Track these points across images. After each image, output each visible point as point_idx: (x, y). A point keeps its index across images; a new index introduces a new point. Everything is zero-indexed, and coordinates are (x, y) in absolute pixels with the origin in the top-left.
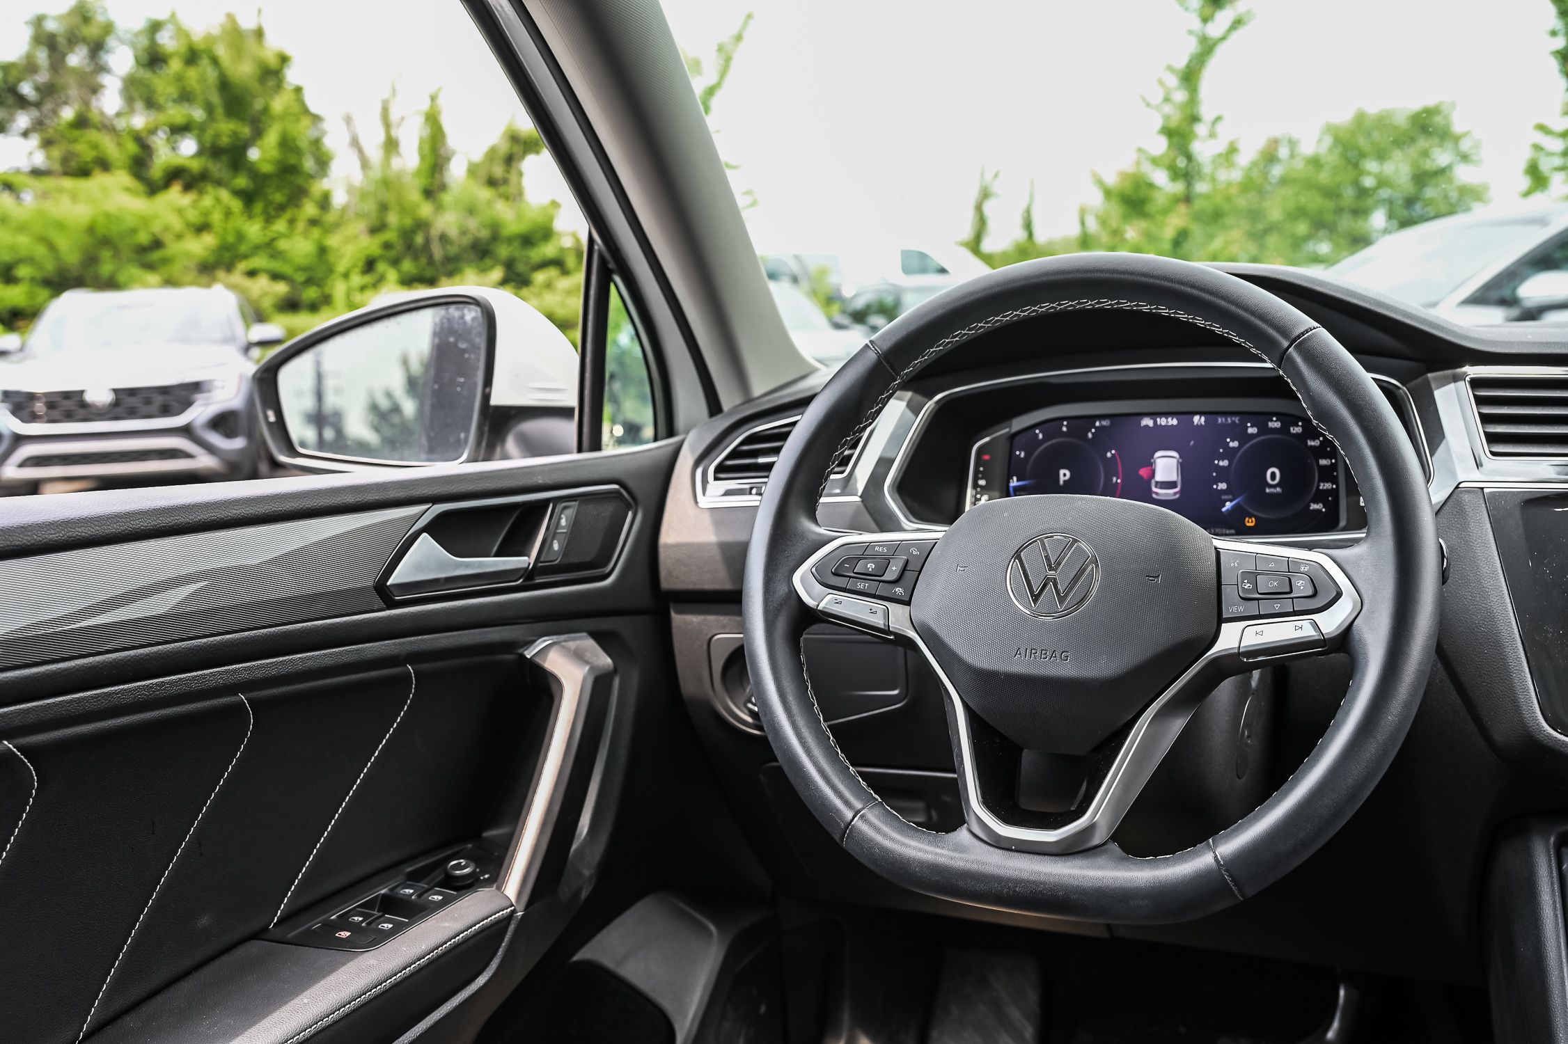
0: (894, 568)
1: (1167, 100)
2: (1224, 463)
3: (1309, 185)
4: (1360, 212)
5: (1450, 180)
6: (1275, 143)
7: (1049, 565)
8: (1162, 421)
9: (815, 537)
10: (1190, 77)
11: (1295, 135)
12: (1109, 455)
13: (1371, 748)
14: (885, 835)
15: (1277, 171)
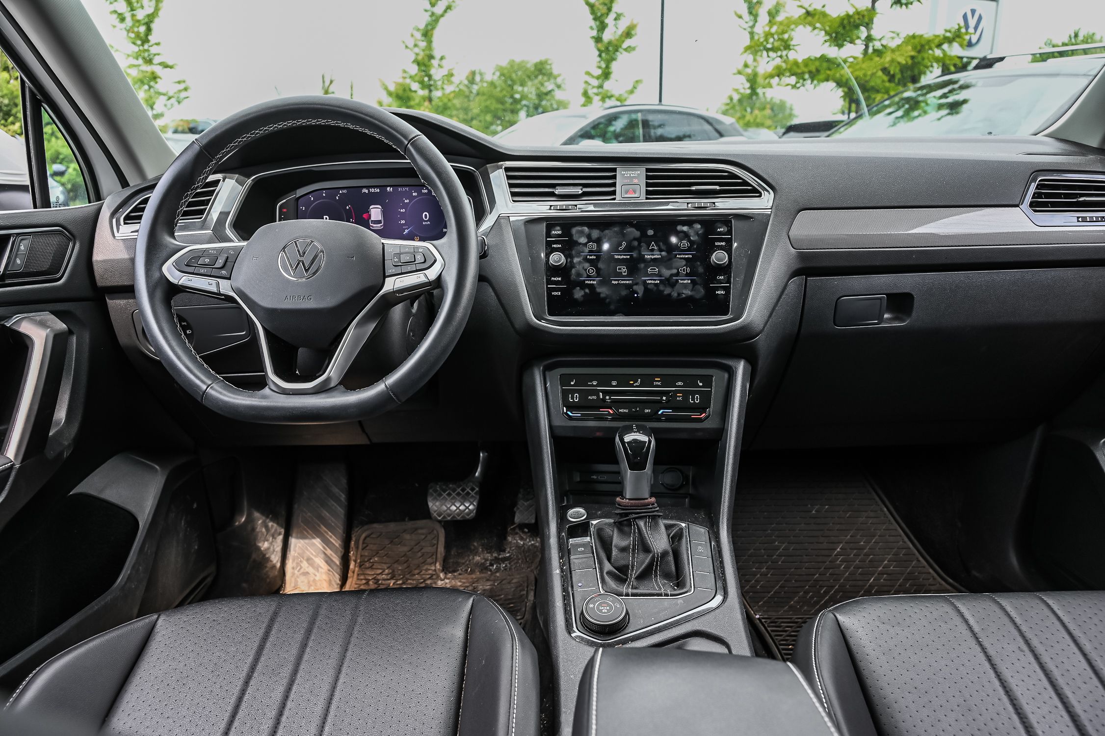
0: (220, 261)
1: (416, 45)
2: (403, 210)
3: (491, 96)
4: (514, 112)
5: (553, 97)
6: (473, 73)
7: (300, 254)
8: (372, 190)
9: (174, 246)
10: (427, 34)
11: (483, 71)
12: (348, 208)
13: (451, 329)
14: (225, 395)
15: (475, 88)
